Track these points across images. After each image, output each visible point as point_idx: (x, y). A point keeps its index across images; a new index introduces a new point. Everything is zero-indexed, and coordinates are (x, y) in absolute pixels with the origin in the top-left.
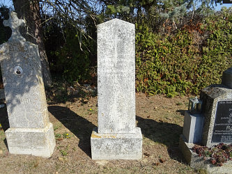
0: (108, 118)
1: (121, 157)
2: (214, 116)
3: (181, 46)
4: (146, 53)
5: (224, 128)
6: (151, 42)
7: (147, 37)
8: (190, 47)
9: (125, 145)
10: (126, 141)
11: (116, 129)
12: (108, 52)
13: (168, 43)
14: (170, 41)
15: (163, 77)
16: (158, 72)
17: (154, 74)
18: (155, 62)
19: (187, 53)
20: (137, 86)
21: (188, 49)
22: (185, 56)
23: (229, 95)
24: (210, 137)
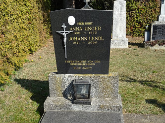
1: (120, 47)
2: (152, 30)
3: (151, 8)
4: (132, 12)
5: (156, 34)
6: (134, 6)
7: (132, 4)
8: (157, 9)
9: (122, 42)
11: (119, 37)
13: (144, 7)
14: (145, 6)
15: (142, 26)
16: (139, 23)
17: (136, 24)
18: (137, 18)
19: (155, 12)
20: (127, 31)
21: (155, 10)
22: (154, 14)
23: (156, 23)
24: (151, 38)
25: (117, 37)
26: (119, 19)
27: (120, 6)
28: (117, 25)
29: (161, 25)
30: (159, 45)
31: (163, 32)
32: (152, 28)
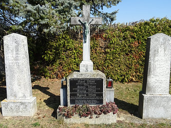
0: (12, 89)
1: (20, 114)
5: (76, 95)
6: (71, 45)
8: (97, 49)
9: (22, 107)
10: (22, 103)
11: (18, 97)
12: (10, 51)
17: (74, 67)
18: (75, 59)
22: (95, 55)
23: (75, 75)
24: (69, 101)
25: (15, 96)
26: (15, 67)
27: (15, 44)
28: (12, 76)
29: (83, 80)
30: (81, 116)
31: (87, 91)
32: (68, 84)
